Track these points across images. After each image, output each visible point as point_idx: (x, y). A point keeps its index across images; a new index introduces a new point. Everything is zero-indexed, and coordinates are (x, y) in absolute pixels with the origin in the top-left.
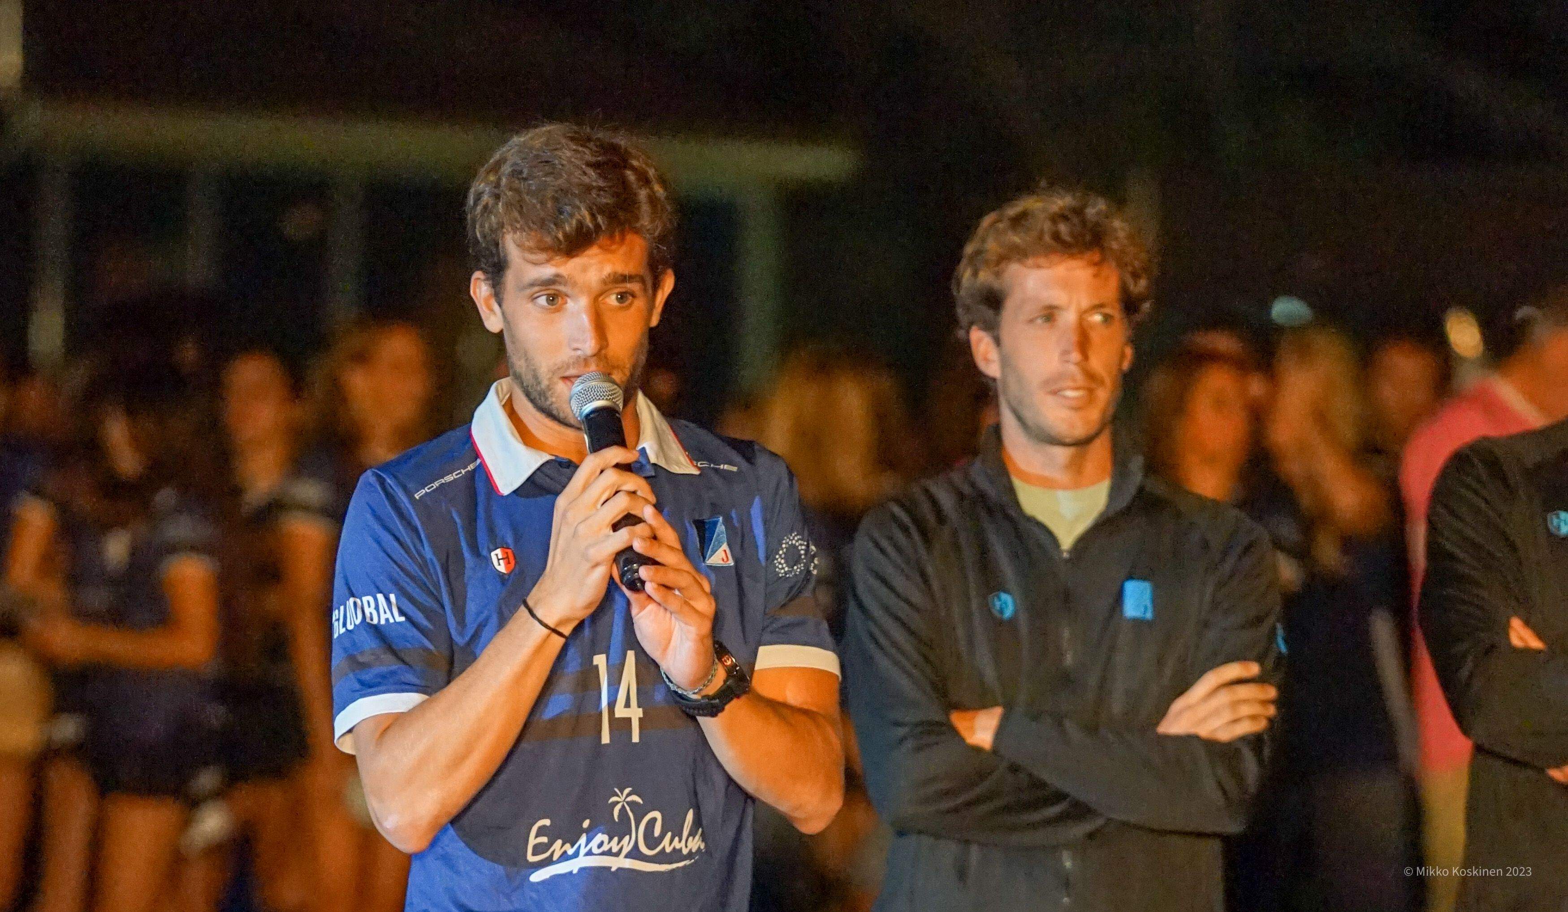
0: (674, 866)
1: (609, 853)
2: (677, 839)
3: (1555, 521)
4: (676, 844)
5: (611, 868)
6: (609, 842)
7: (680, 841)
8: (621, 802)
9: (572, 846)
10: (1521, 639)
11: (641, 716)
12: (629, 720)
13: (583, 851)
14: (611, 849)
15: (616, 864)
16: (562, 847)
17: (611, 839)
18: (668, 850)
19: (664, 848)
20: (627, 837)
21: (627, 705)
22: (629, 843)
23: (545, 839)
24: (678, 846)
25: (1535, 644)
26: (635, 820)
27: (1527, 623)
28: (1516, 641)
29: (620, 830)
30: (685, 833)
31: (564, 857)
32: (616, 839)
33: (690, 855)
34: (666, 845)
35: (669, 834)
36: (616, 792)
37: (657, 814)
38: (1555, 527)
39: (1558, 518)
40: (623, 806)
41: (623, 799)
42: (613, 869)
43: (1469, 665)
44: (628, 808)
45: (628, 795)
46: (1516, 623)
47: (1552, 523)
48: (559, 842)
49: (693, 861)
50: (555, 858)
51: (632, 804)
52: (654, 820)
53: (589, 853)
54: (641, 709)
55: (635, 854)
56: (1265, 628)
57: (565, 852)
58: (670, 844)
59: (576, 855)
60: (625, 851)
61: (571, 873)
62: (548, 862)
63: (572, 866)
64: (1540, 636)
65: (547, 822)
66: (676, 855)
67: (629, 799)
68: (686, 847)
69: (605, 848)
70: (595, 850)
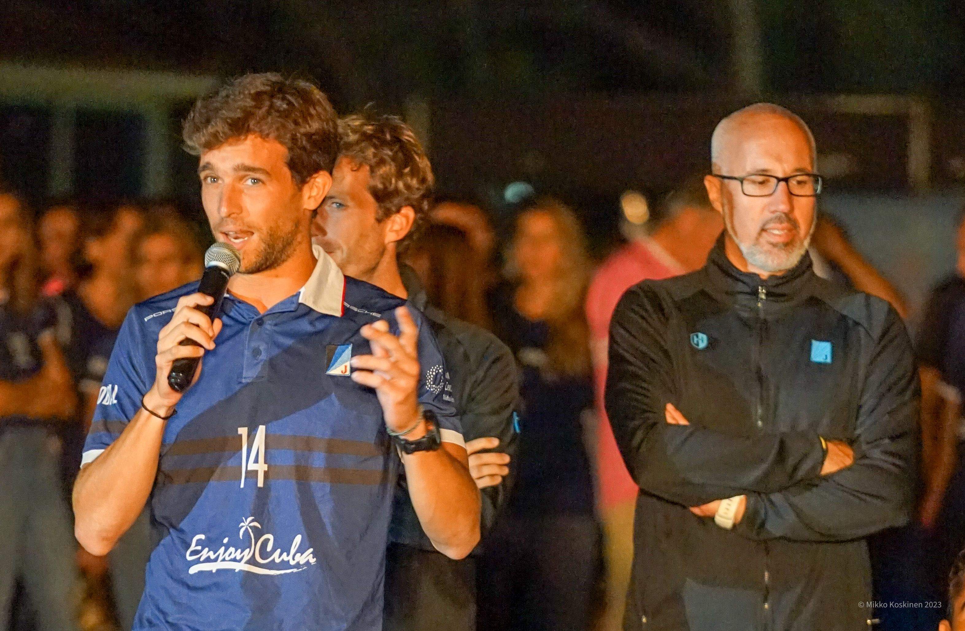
0: (282, 572)
1: (234, 560)
2: (285, 554)
3: (696, 339)
4: (284, 556)
5: (235, 570)
6: (235, 552)
7: (288, 555)
8: (244, 526)
9: (214, 554)
10: (674, 418)
11: (266, 469)
12: (257, 472)
13: (221, 558)
14: (235, 557)
15: (239, 567)
16: (207, 553)
17: (236, 550)
18: (278, 561)
19: (274, 560)
20: (248, 550)
21: (256, 461)
22: (248, 554)
23: (199, 548)
24: (286, 559)
25: (683, 422)
26: (255, 538)
27: (677, 408)
28: (670, 420)
29: (244, 544)
30: (293, 551)
31: (208, 560)
32: (239, 551)
33: (298, 565)
34: (276, 557)
35: (279, 551)
36: (243, 520)
37: (270, 536)
38: (695, 344)
39: (697, 336)
40: (247, 529)
41: (247, 523)
42: (236, 571)
43: (639, 435)
44: (250, 531)
45: (250, 522)
46: (670, 407)
47: (693, 341)
48: (206, 549)
49: (301, 570)
50: (202, 559)
51: (254, 528)
52: (267, 540)
53: (224, 560)
54: (266, 466)
55: (252, 561)
56: (506, 414)
57: (209, 557)
58: (279, 557)
59: (216, 560)
60: (246, 559)
61: (211, 571)
62: (198, 561)
63: (212, 567)
64: (686, 416)
65: (202, 537)
66: (285, 565)
67: (252, 524)
68: (294, 559)
69: (232, 556)
70: (227, 558)
